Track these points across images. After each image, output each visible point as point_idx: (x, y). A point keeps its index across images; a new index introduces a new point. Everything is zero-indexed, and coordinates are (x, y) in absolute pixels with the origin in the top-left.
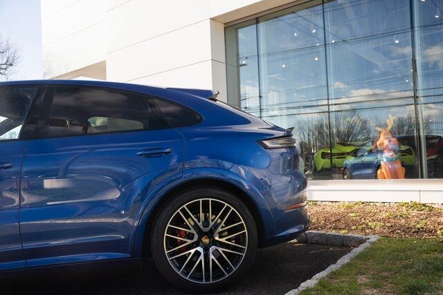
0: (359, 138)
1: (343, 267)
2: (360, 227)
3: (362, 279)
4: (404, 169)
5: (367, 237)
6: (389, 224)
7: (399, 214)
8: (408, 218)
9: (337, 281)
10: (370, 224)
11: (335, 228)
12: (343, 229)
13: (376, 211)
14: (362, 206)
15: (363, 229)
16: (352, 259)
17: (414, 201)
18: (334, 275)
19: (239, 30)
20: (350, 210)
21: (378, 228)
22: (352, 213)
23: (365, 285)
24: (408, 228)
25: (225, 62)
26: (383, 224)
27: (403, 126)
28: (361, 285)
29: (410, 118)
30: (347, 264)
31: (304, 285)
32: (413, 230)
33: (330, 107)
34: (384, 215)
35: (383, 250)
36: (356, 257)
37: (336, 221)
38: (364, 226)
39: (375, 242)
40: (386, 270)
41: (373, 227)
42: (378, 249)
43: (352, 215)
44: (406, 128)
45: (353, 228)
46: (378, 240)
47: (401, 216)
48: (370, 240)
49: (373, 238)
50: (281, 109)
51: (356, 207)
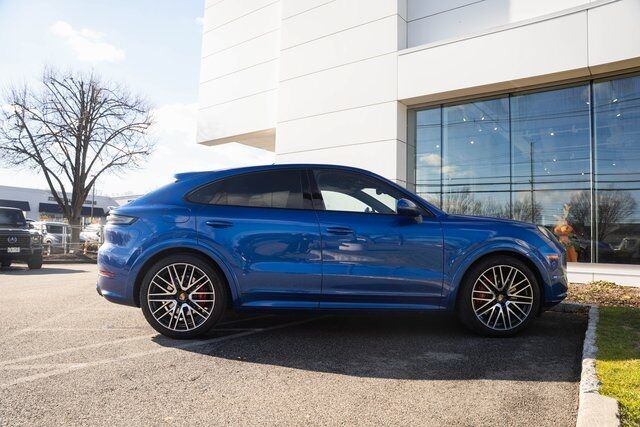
19: (418, 113)
25: (406, 141)
46: (600, 307)
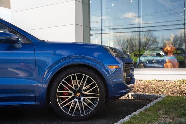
0: (151, 47)
1: (150, 107)
2: (156, 91)
3: (160, 112)
4: (178, 63)
5: (160, 95)
6: (171, 90)
7: (176, 85)
8: (181, 87)
9: (148, 113)
10: (161, 90)
11: (143, 92)
12: (147, 92)
13: (164, 84)
14: (156, 81)
15: (158, 92)
16: (154, 104)
17: (184, 79)
18: (146, 110)
20: (150, 84)
21: (165, 92)
22: (152, 84)
23: (162, 114)
24: (181, 92)
25: (82, 2)
26: (168, 90)
27: (177, 41)
28: (160, 114)
29: (181, 36)
30: (152, 106)
31: (133, 114)
32: (183, 93)
33: (140, 28)
34: (168, 86)
35: (168, 101)
36: (156, 103)
37: (143, 88)
38: (158, 91)
39: (164, 98)
40: (171, 108)
41: (163, 91)
42: (167, 100)
43: (151, 85)
44: (179, 42)
45: (153, 91)
46: (166, 97)
47: (177, 86)
48: (162, 97)
49: (163, 96)
50: (109, 29)
51: (153, 82)
